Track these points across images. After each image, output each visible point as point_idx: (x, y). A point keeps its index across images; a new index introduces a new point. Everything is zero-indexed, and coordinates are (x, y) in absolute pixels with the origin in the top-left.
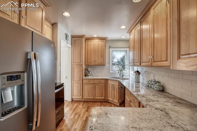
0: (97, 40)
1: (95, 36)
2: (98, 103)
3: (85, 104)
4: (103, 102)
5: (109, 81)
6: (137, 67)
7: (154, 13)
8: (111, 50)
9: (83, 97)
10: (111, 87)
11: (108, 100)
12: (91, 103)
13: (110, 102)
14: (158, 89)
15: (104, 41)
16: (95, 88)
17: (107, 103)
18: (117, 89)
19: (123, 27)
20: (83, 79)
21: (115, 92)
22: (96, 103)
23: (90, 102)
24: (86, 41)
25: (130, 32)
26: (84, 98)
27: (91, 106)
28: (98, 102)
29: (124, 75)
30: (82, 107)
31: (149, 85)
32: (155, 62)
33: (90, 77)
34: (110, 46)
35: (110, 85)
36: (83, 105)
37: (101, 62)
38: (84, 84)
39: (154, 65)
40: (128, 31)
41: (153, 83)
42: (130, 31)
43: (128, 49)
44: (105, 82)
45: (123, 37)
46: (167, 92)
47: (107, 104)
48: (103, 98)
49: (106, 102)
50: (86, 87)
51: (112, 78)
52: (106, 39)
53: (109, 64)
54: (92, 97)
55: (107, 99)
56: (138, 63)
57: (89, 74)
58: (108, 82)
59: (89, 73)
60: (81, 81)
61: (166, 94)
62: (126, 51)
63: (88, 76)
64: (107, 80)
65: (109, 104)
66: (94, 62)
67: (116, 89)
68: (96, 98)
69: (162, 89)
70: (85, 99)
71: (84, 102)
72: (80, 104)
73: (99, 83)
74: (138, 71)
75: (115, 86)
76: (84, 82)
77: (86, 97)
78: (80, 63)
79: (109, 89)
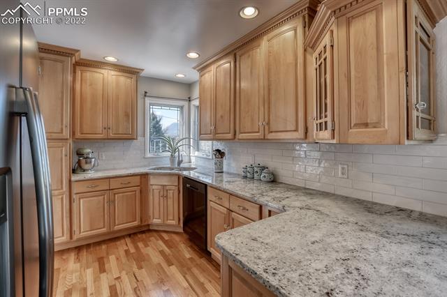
0: (113, 73)
1: (111, 59)
2: (123, 241)
3: (85, 253)
4: (135, 234)
5: (151, 177)
6: (210, 142)
7: (269, 47)
8: (148, 101)
9: (71, 238)
10: (156, 192)
11: (148, 225)
12: (104, 247)
13: (156, 228)
14: (268, 180)
15: (134, 77)
16: (112, 202)
17: (148, 234)
18: (173, 193)
19: (193, 55)
20: (70, 181)
21: (170, 202)
22: (118, 243)
23: (99, 243)
24: (78, 68)
25: (202, 69)
26: (75, 237)
27: (108, 254)
28: (123, 237)
29: (182, 161)
30: (78, 265)
31: (248, 174)
32: (271, 132)
33: (91, 174)
34: (146, 93)
35: (154, 187)
36: (78, 259)
37: (125, 132)
38: (74, 196)
39: (269, 138)
40: (198, 66)
41: (256, 169)
42: (203, 66)
43: (185, 104)
44: (141, 182)
45: (180, 76)
46: (280, 181)
47: (149, 237)
48: (136, 223)
49: (143, 232)
50: (82, 206)
51: (154, 169)
52: (138, 72)
53: (144, 136)
54: (104, 230)
55: (146, 223)
56: (229, 133)
57: (86, 167)
58: (147, 181)
59: (86, 163)
60: (65, 188)
61: (281, 185)
62: (182, 108)
63: (84, 171)
64: (144, 176)
65: (155, 234)
66: (105, 131)
67: (171, 194)
68: (116, 228)
69: (272, 179)
70: (79, 240)
71: (78, 249)
72: (66, 261)
73: (124, 186)
74: (218, 151)
75: (168, 188)
76: (75, 190)
77: (83, 234)
78: (62, 132)
79: (151, 197)
